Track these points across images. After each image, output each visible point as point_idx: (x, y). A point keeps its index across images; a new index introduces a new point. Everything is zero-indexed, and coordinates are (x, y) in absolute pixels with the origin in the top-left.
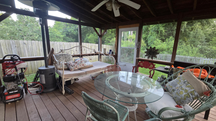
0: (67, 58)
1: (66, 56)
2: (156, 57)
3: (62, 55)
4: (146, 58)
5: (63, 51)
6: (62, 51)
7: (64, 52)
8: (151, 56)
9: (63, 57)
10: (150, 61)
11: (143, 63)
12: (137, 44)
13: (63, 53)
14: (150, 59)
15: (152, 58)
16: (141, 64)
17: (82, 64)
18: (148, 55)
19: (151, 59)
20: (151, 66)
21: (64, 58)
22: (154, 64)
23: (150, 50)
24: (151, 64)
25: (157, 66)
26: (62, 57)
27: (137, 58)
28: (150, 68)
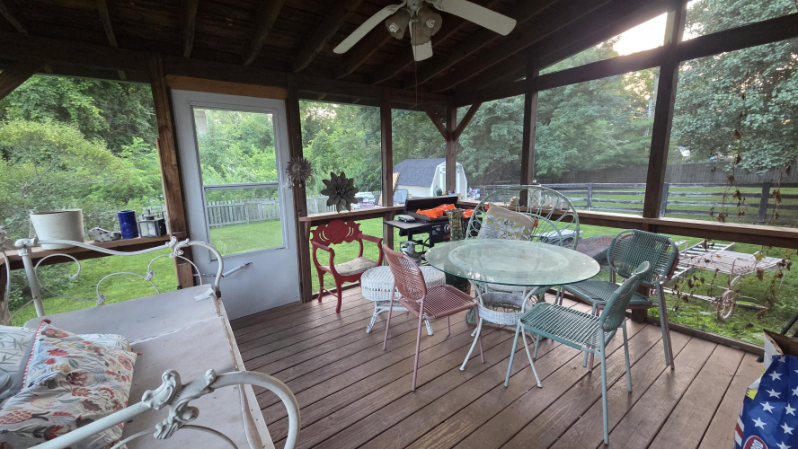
2: (356, 201)
4: (332, 211)
8: (344, 202)
10: (344, 218)
11: (325, 229)
14: (344, 211)
15: (348, 208)
16: (323, 236)
18: (335, 198)
19: (347, 211)
20: (351, 231)
22: (356, 222)
23: (334, 182)
24: (348, 226)
25: (366, 227)
27: (301, 219)
28: (349, 240)
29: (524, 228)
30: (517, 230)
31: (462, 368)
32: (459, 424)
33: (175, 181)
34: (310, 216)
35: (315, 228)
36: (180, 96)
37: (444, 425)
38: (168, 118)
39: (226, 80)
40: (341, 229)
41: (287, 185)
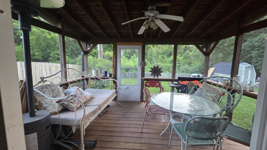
0: (56, 91)
1: (53, 88)
2: (161, 75)
3: (46, 87)
4: (152, 77)
5: (45, 79)
6: (42, 79)
7: (46, 81)
8: (156, 75)
9: (49, 90)
10: (156, 80)
11: (149, 82)
12: (141, 63)
13: (46, 83)
14: (156, 78)
15: (158, 77)
16: (148, 84)
17: (84, 96)
18: (154, 73)
20: (158, 84)
21: (50, 92)
22: (160, 82)
23: (154, 69)
24: (157, 82)
25: (163, 84)
26: (46, 90)
27: (143, 78)
28: (157, 87)
29: (215, 95)
30: (212, 95)
31: (161, 135)
32: (143, 146)
33: (115, 65)
34: (145, 78)
35: (146, 81)
36: (119, 47)
37: (139, 144)
38: (115, 52)
39: (128, 42)
40: (155, 83)
41: (140, 68)
